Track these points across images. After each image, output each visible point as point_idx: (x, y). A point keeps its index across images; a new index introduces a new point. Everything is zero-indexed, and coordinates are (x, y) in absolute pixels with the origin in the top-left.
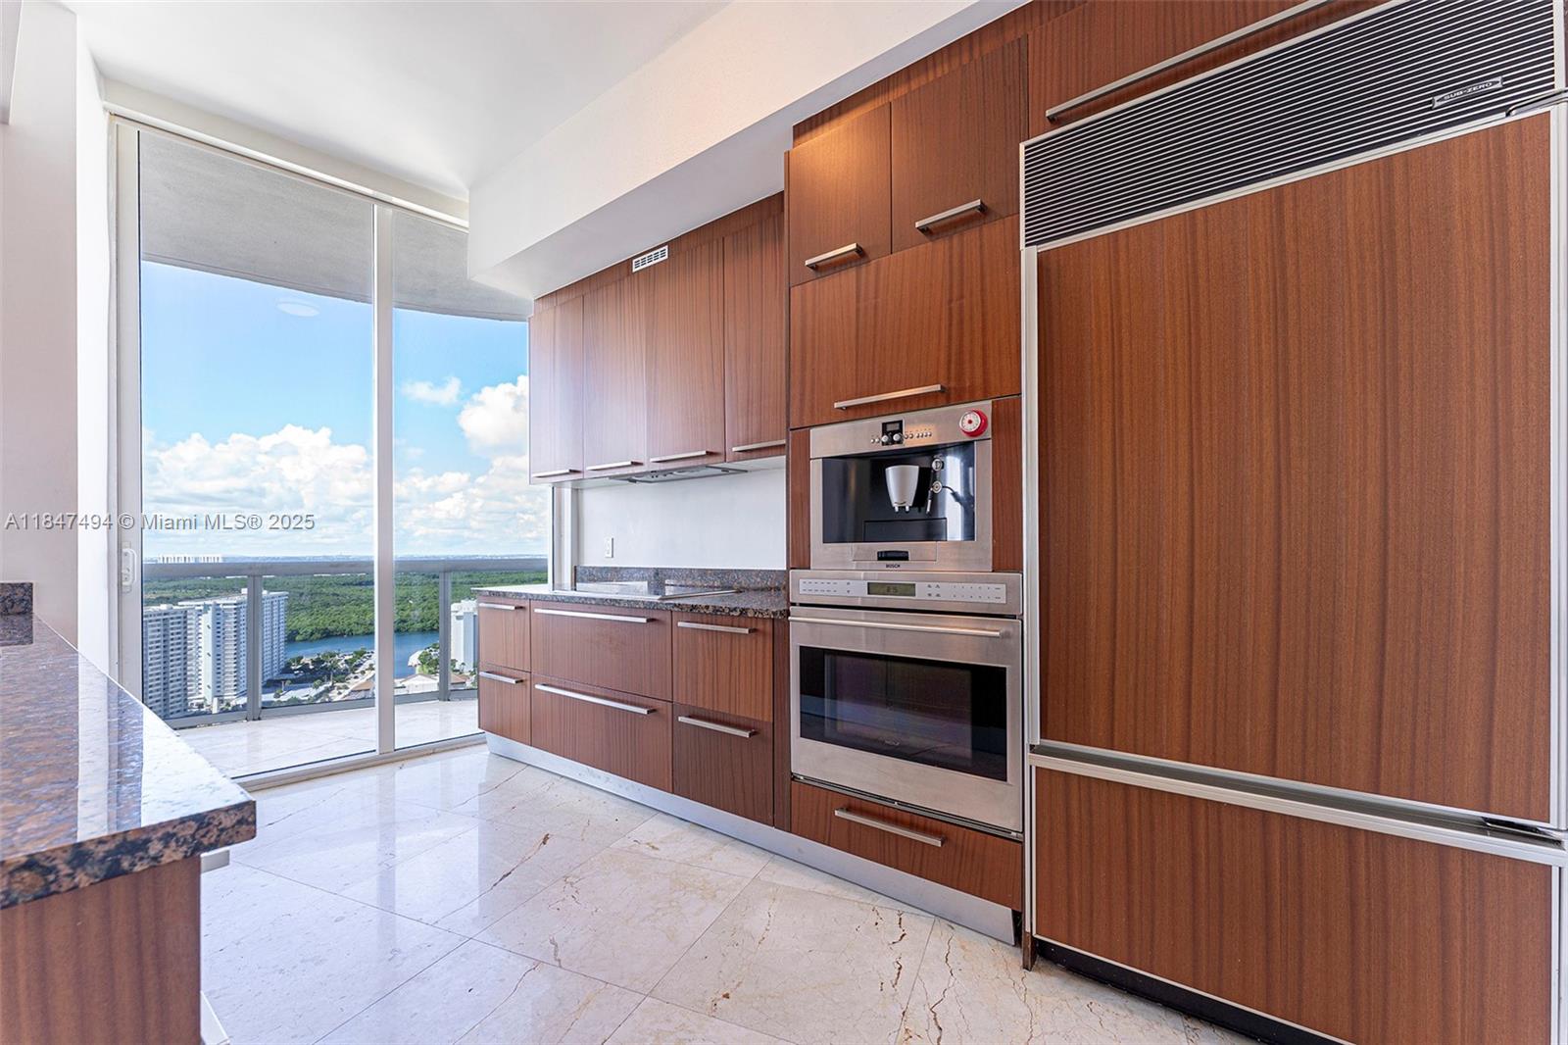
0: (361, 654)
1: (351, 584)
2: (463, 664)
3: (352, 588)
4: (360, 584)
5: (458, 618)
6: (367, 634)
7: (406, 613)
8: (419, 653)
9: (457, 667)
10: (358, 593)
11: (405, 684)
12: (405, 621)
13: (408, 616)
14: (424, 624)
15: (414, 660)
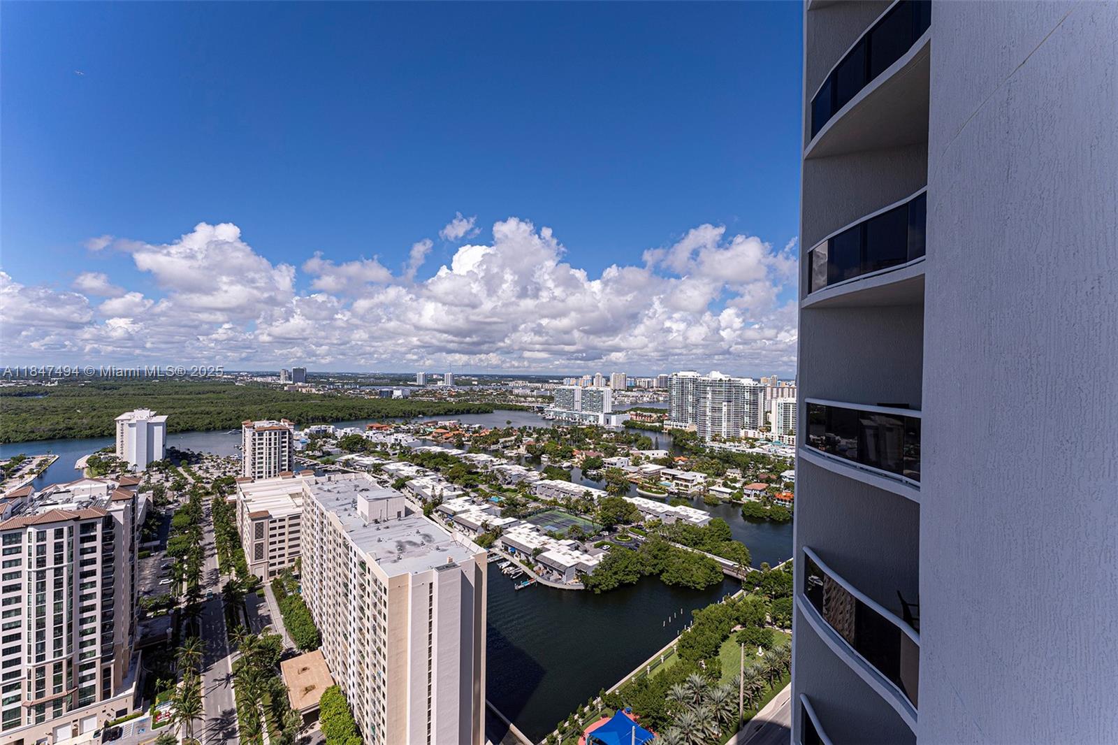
0: (20, 460)
1: (10, 395)
2: (136, 465)
3: (10, 398)
4: (20, 395)
5: (131, 425)
6: (28, 441)
7: (72, 422)
8: (87, 457)
9: (129, 468)
10: (19, 403)
11: (71, 488)
12: (71, 429)
13: (75, 424)
14: (93, 431)
15: (82, 463)
